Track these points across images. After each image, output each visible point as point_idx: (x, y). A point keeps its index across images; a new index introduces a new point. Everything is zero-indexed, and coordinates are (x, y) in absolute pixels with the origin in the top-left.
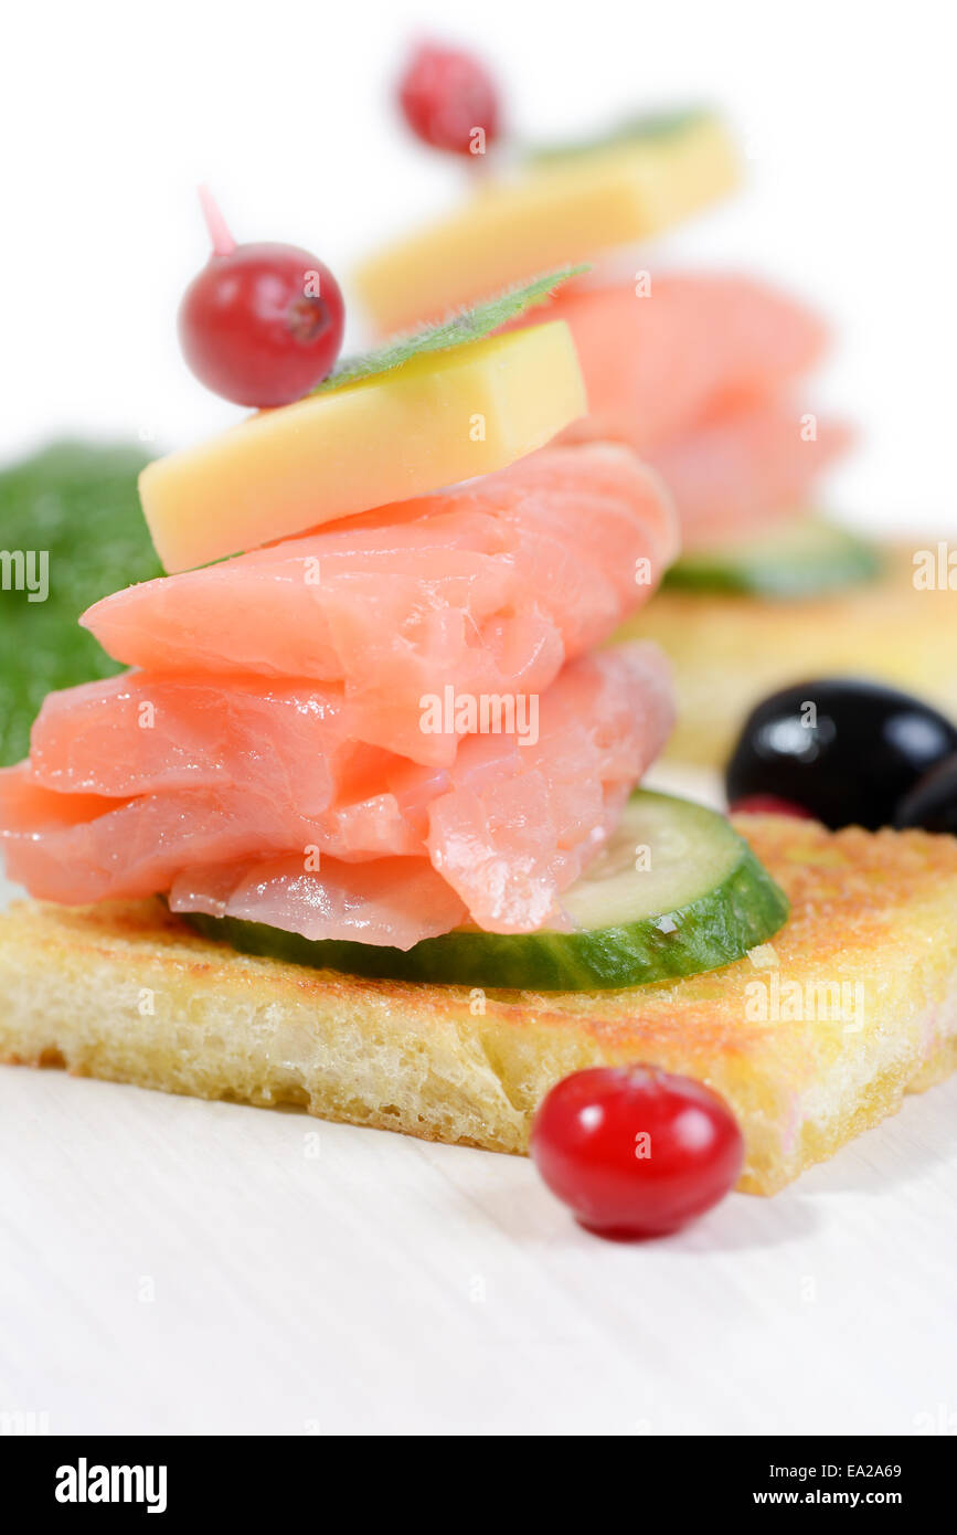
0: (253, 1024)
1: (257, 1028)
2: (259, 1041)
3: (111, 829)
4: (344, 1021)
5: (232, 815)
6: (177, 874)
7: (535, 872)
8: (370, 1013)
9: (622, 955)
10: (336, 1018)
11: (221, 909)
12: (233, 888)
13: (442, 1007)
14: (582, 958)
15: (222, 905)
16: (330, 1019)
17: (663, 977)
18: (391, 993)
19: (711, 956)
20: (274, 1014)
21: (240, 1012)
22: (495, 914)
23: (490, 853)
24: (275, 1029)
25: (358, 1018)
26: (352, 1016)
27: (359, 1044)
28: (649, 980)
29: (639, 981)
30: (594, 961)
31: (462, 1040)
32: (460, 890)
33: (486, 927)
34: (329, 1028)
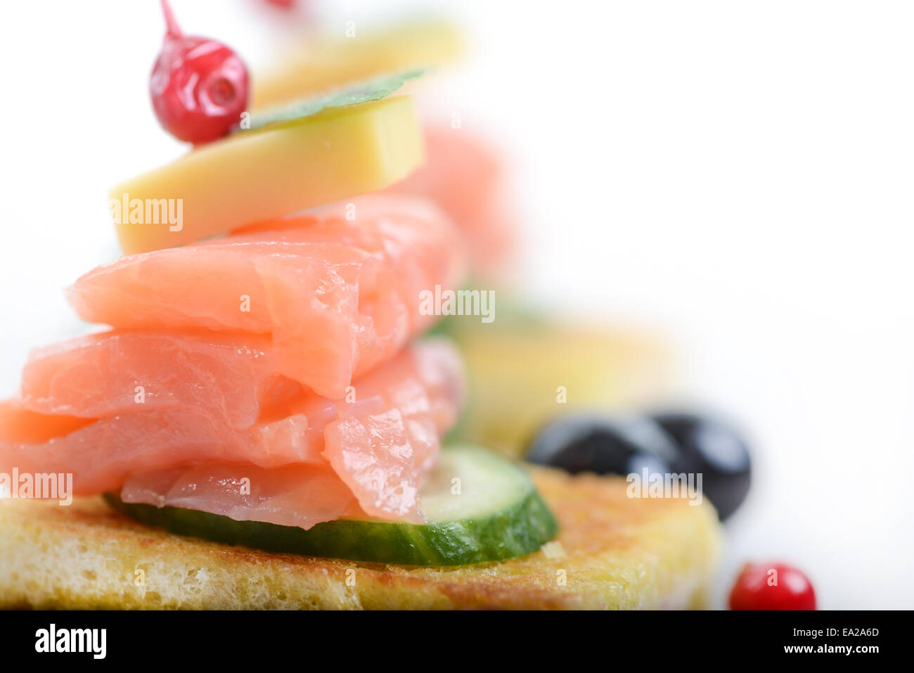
0: (185, 583)
1: (188, 587)
2: (188, 596)
3: (82, 440)
4: (256, 581)
5: (177, 431)
6: (125, 477)
7: (403, 475)
8: (277, 575)
9: (458, 541)
10: (250, 579)
11: (161, 501)
12: (170, 486)
13: (333, 571)
14: (431, 542)
15: (162, 498)
16: (245, 580)
17: (486, 560)
18: (293, 562)
19: (517, 547)
20: (202, 575)
21: (175, 574)
22: (378, 504)
23: (373, 460)
24: (201, 587)
25: (268, 579)
26: (263, 578)
27: (266, 598)
28: (476, 562)
29: (469, 562)
30: (439, 545)
31: (346, 596)
32: (351, 486)
33: (370, 513)
34: (244, 586)
